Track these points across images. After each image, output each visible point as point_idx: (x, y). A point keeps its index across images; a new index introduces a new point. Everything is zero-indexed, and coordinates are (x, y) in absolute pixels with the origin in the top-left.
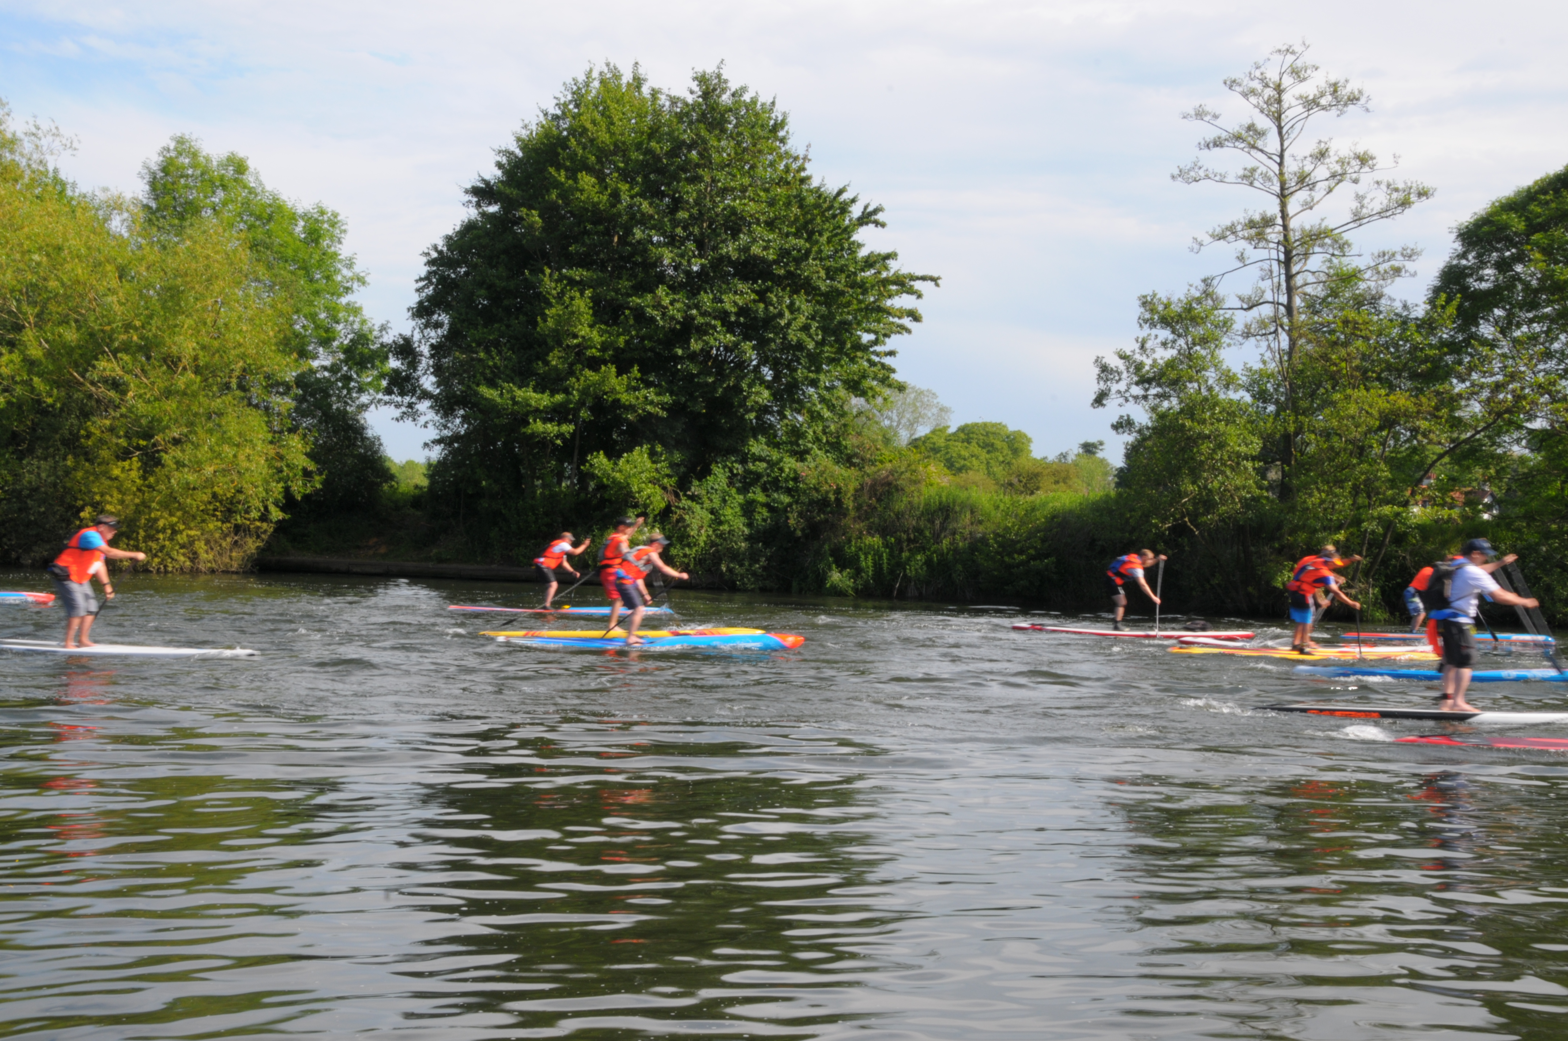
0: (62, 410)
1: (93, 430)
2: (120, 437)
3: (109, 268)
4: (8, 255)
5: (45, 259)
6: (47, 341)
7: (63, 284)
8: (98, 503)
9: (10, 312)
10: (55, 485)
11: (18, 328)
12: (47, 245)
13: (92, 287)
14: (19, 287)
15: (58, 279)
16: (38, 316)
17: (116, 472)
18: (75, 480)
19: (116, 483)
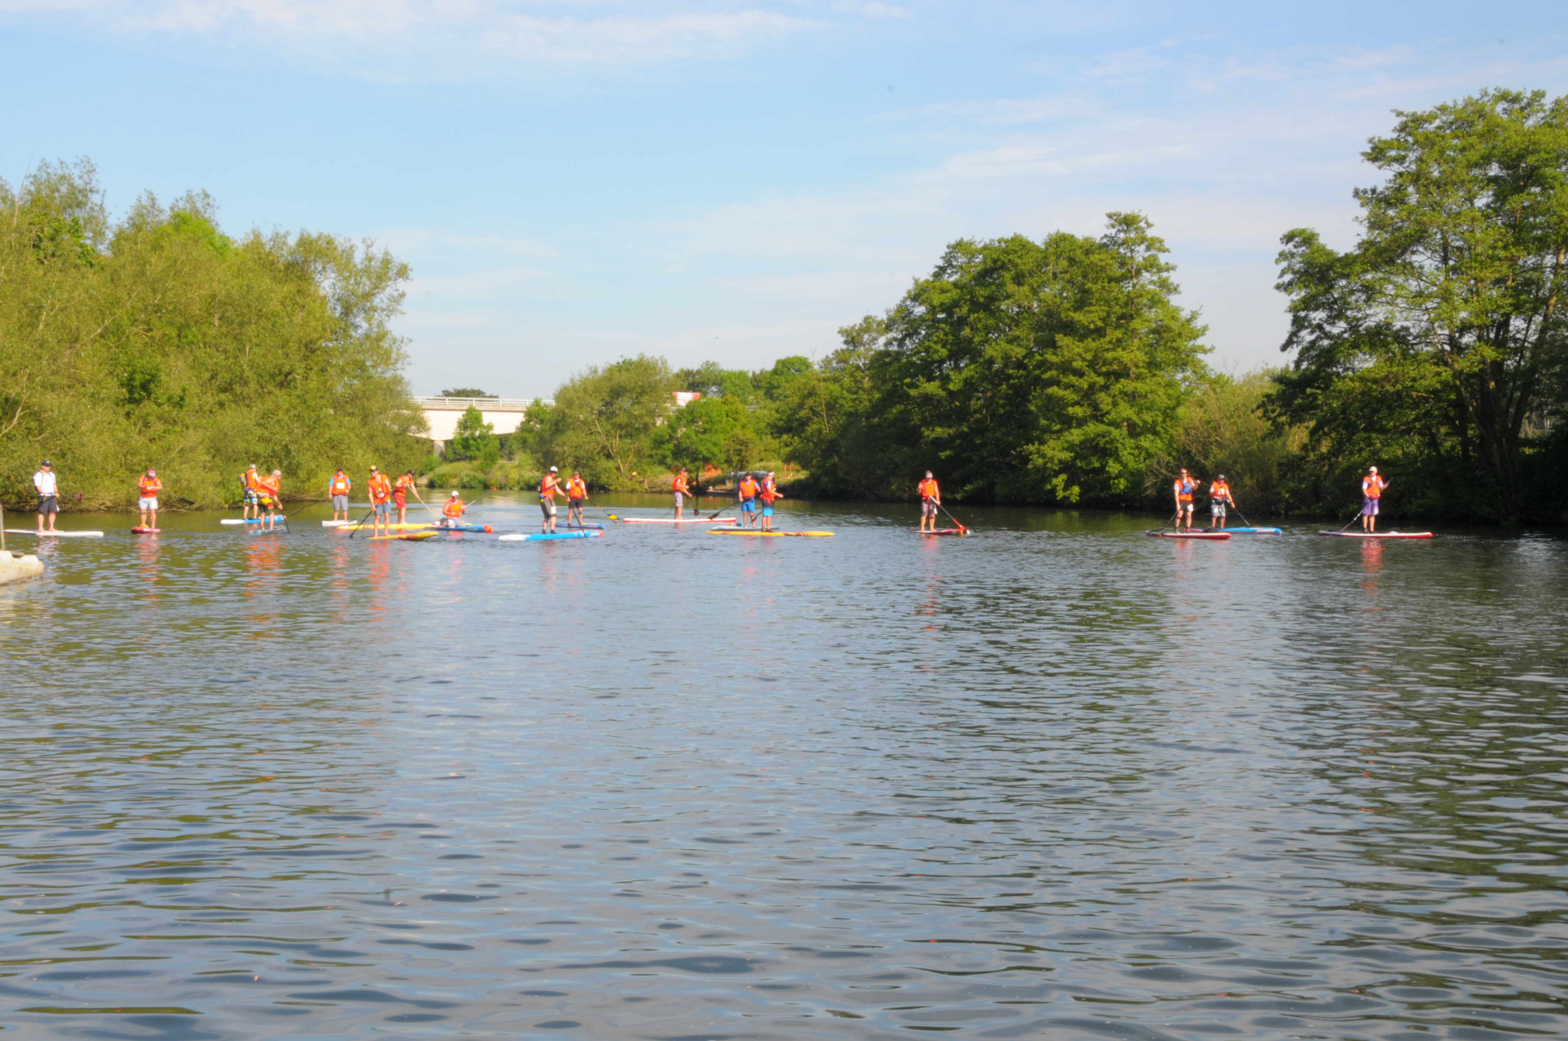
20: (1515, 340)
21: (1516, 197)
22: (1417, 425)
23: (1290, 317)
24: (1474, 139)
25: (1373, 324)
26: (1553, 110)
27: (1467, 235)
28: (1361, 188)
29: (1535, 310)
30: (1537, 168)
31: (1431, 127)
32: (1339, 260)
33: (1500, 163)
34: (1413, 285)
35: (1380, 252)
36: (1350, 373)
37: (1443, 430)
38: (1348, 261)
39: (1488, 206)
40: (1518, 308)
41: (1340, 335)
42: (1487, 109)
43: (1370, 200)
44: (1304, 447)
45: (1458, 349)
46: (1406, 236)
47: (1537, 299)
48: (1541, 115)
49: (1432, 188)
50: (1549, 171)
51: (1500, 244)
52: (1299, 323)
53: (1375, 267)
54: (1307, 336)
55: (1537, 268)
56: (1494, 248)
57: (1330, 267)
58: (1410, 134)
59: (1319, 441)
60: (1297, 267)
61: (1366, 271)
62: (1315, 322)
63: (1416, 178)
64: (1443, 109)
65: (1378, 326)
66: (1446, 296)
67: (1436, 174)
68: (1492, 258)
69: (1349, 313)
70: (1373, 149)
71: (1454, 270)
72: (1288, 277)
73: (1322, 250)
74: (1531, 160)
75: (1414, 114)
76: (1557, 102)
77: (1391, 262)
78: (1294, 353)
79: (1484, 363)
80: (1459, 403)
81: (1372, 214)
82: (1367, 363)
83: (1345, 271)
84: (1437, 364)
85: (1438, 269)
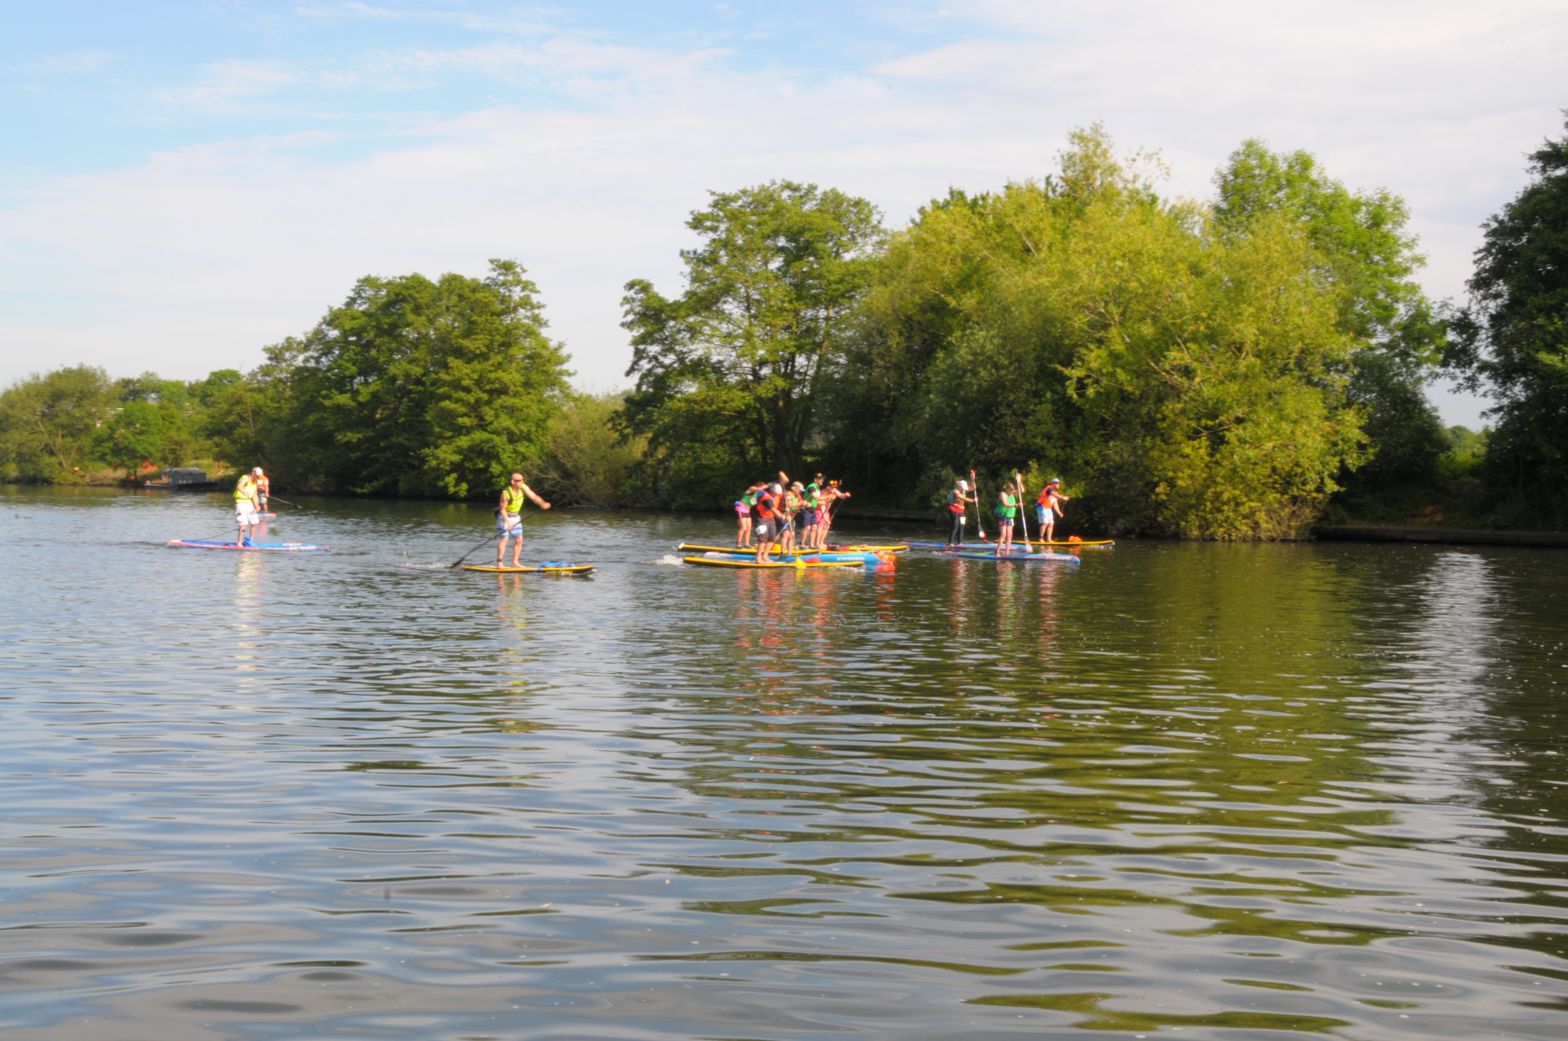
0: (1141, 396)
1: (1167, 413)
2: (1190, 419)
3: (1181, 266)
4: (1098, 264)
5: (1127, 264)
6: (1129, 337)
7: (1142, 285)
8: (1172, 479)
9: (1100, 314)
10: (1135, 464)
11: (1106, 327)
12: (1131, 252)
13: (1168, 286)
14: (1106, 290)
15: (1138, 280)
16: (1123, 314)
17: (1188, 450)
18: (1152, 459)
19: (1187, 461)
20: (800, 374)
21: (797, 264)
22: (729, 437)
23: (632, 349)
24: (766, 217)
25: (696, 357)
26: (822, 199)
27: (763, 291)
28: (686, 249)
29: (813, 351)
30: (812, 242)
31: (735, 205)
32: (669, 305)
33: (786, 237)
34: (725, 328)
35: (701, 300)
36: (679, 396)
37: (749, 441)
38: (676, 306)
39: (779, 269)
40: (800, 349)
41: (671, 365)
42: (776, 195)
43: (692, 259)
44: (645, 454)
45: (758, 378)
46: (718, 289)
47: (814, 343)
48: (814, 202)
49: (737, 253)
50: (820, 246)
51: (787, 299)
52: (639, 355)
53: (697, 312)
54: (645, 365)
55: (815, 319)
56: (783, 302)
57: (661, 310)
58: (720, 210)
59: (655, 449)
60: (637, 309)
61: (688, 315)
62: (651, 354)
63: (725, 244)
64: (744, 192)
65: (700, 359)
66: (748, 336)
67: (740, 242)
68: (782, 310)
69: (677, 348)
70: (694, 219)
71: (755, 317)
72: (630, 317)
73: (656, 297)
74: (807, 236)
75: (723, 195)
76: (825, 193)
77: (708, 308)
78: (635, 378)
79: (776, 390)
80: (759, 421)
81: (694, 271)
82: (691, 388)
83: (674, 315)
84: (742, 390)
85: (743, 316)
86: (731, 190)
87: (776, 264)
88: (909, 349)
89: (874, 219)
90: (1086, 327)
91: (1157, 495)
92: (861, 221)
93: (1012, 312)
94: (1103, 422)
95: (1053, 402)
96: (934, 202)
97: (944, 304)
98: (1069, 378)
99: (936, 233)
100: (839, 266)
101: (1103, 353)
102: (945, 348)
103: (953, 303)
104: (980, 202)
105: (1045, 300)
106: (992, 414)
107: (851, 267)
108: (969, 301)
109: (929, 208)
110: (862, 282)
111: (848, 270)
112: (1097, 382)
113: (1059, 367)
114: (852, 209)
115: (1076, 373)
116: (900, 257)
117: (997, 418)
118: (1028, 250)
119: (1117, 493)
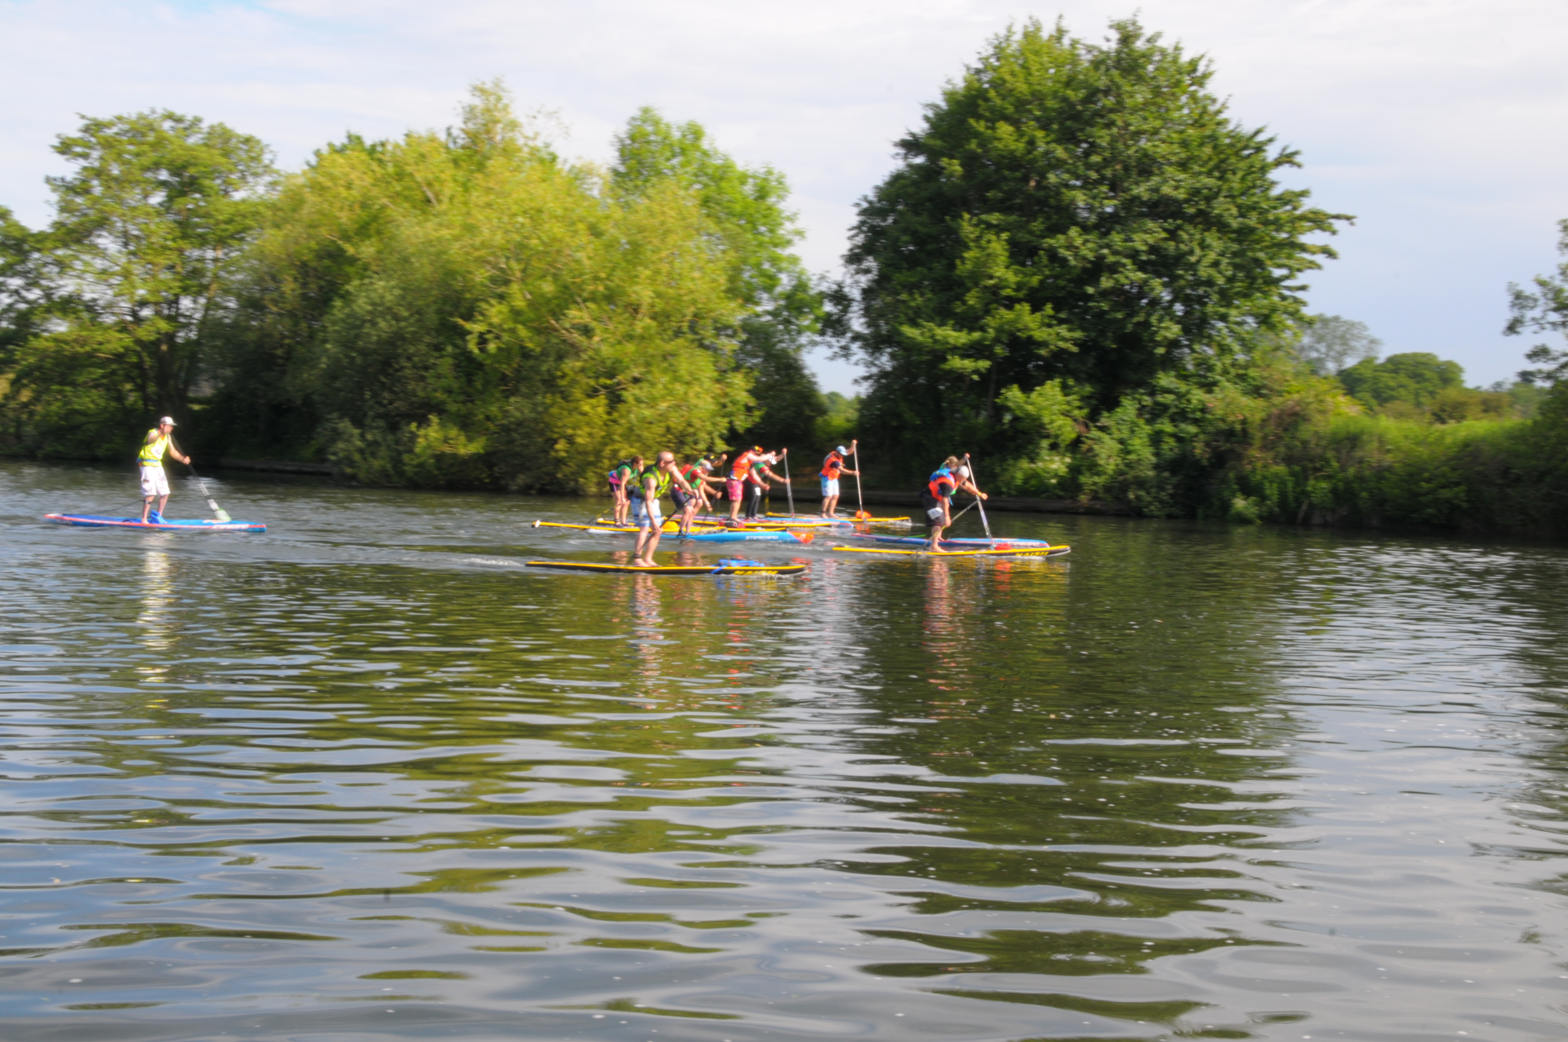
0: (542, 354)
1: (566, 370)
2: (589, 378)
3: (581, 226)
4: (499, 219)
5: (528, 221)
6: (531, 293)
7: (543, 243)
8: (571, 436)
9: (501, 270)
10: (535, 421)
11: (507, 282)
12: (531, 209)
13: (568, 246)
14: (507, 246)
15: (539, 238)
16: (524, 271)
17: (586, 408)
18: (551, 416)
19: (585, 419)
20: (185, 316)
21: (181, 200)
22: (104, 381)
25: (65, 294)
26: (208, 133)
27: (143, 226)
28: (53, 176)
29: (199, 293)
30: (198, 178)
31: (109, 132)
32: (33, 235)
33: (169, 170)
34: (99, 263)
35: (70, 232)
36: (46, 334)
37: (128, 386)
38: (41, 237)
39: (161, 204)
40: (186, 290)
41: (36, 301)
42: (156, 125)
43: (60, 187)
45: (138, 320)
46: (91, 221)
47: (201, 285)
48: (200, 136)
49: (112, 184)
50: (206, 182)
51: (170, 237)
53: (66, 245)
55: (202, 260)
56: (165, 239)
57: (24, 241)
58: (92, 135)
59: (18, 392)
61: (56, 248)
62: (12, 288)
63: (99, 173)
64: (120, 119)
65: (71, 296)
66: (126, 274)
67: (116, 172)
68: (165, 248)
69: (44, 283)
70: (62, 143)
71: (133, 254)
73: (16, 225)
74: (192, 171)
75: (94, 120)
76: (212, 127)
77: (79, 241)
79: (159, 333)
80: (139, 366)
81: (62, 200)
82: (60, 327)
83: (38, 246)
84: (120, 331)
85: (120, 252)
86: (104, 115)
87: (157, 198)
88: (304, 297)
89: (266, 158)
90: (487, 282)
91: (557, 451)
92: (253, 159)
93: (411, 263)
94: (504, 378)
95: (454, 356)
96: (330, 145)
97: (341, 252)
98: (470, 333)
99: (332, 178)
100: (228, 205)
101: (504, 308)
102: (342, 297)
103: (350, 250)
104: (379, 149)
105: (445, 253)
106: (390, 366)
107: (241, 207)
108: (367, 250)
109: (325, 151)
110: (253, 223)
111: (238, 211)
112: (498, 337)
113: (460, 321)
114: (242, 146)
115: (477, 328)
116: (295, 200)
117: (397, 370)
118: (429, 201)
119: (517, 449)
